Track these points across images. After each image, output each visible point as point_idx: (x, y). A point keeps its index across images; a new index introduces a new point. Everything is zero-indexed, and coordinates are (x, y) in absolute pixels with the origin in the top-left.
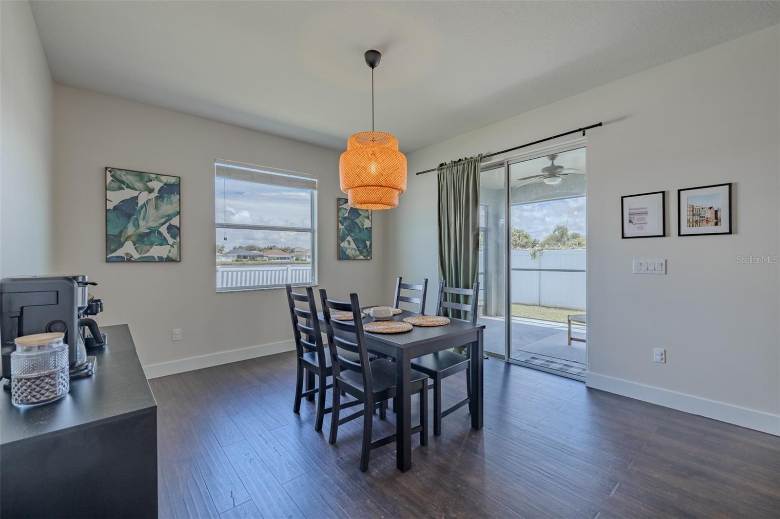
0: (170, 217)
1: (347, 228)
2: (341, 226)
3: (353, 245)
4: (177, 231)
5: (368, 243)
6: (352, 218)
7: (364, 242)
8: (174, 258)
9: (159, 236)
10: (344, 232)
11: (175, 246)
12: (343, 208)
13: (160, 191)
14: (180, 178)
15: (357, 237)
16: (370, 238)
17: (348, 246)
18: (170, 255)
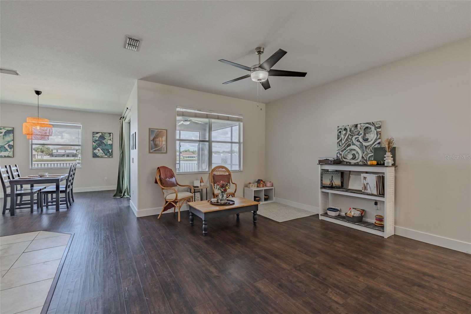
0: (9, 142)
1: (98, 144)
2: (94, 143)
3: (101, 151)
4: (12, 147)
5: (110, 151)
6: (100, 140)
7: (108, 150)
8: (10, 156)
9: (4, 148)
10: (96, 146)
11: (11, 152)
12: (95, 136)
13: (5, 133)
14: (13, 128)
15: (103, 148)
16: (112, 148)
17: (98, 152)
18: (9, 155)
